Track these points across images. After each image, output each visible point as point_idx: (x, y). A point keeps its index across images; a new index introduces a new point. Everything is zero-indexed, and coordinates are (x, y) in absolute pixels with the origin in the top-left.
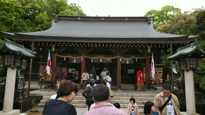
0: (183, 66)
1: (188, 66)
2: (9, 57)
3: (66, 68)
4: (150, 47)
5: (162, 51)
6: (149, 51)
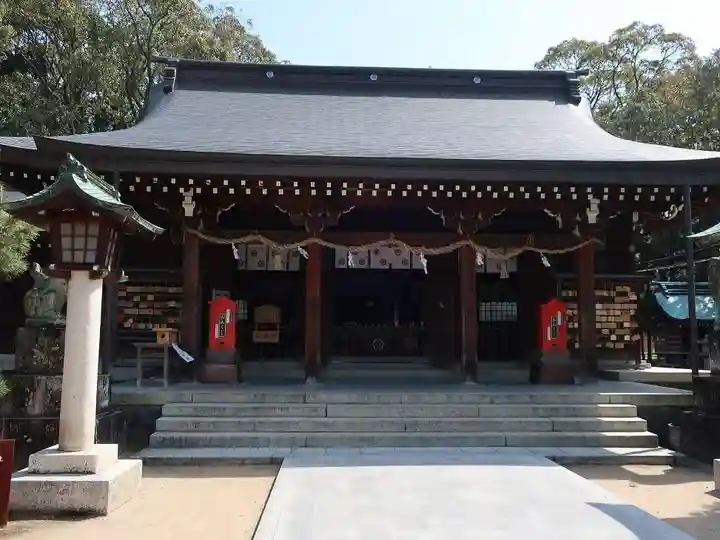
3: (227, 292)
4: (597, 201)
5: (635, 217)
6: (592, 216)
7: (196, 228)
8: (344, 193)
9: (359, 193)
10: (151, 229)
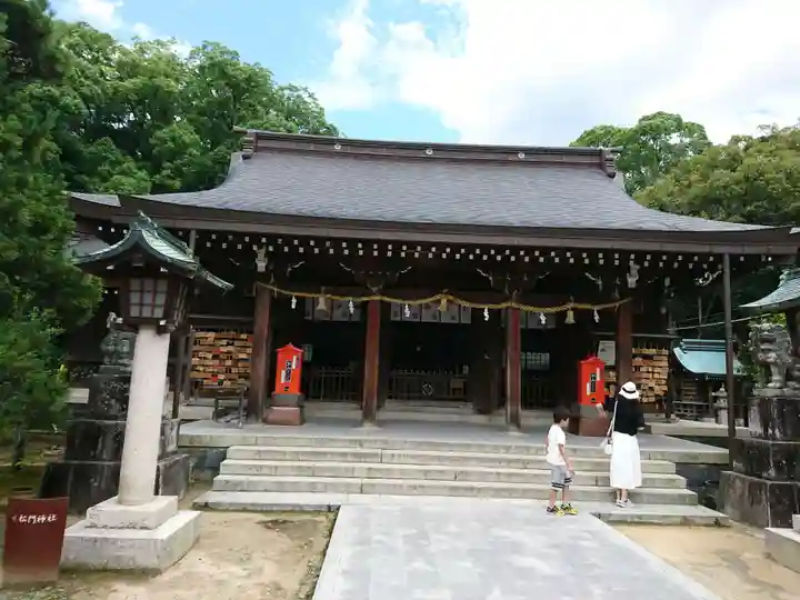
2: (159, 289)
5: (667, 282)
6: (632, 281)
8: (403, 255)
9: (417, 255)
10: (220, 285)
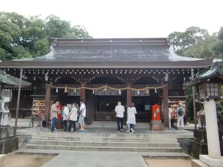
0: (202, 94)
1: (209, 94)
7: (49, 84)
